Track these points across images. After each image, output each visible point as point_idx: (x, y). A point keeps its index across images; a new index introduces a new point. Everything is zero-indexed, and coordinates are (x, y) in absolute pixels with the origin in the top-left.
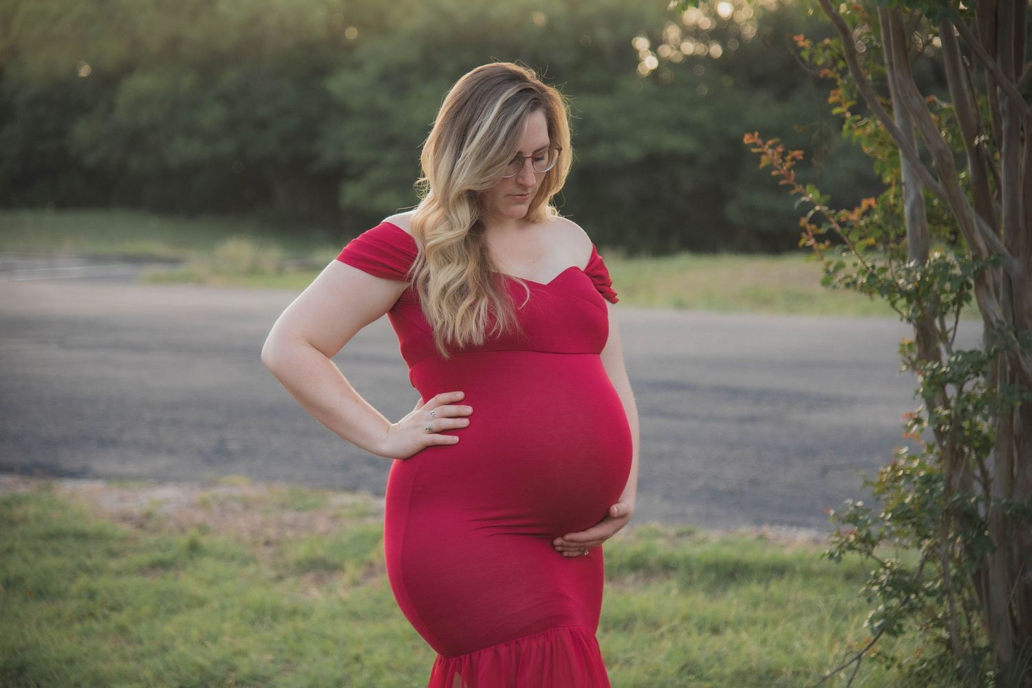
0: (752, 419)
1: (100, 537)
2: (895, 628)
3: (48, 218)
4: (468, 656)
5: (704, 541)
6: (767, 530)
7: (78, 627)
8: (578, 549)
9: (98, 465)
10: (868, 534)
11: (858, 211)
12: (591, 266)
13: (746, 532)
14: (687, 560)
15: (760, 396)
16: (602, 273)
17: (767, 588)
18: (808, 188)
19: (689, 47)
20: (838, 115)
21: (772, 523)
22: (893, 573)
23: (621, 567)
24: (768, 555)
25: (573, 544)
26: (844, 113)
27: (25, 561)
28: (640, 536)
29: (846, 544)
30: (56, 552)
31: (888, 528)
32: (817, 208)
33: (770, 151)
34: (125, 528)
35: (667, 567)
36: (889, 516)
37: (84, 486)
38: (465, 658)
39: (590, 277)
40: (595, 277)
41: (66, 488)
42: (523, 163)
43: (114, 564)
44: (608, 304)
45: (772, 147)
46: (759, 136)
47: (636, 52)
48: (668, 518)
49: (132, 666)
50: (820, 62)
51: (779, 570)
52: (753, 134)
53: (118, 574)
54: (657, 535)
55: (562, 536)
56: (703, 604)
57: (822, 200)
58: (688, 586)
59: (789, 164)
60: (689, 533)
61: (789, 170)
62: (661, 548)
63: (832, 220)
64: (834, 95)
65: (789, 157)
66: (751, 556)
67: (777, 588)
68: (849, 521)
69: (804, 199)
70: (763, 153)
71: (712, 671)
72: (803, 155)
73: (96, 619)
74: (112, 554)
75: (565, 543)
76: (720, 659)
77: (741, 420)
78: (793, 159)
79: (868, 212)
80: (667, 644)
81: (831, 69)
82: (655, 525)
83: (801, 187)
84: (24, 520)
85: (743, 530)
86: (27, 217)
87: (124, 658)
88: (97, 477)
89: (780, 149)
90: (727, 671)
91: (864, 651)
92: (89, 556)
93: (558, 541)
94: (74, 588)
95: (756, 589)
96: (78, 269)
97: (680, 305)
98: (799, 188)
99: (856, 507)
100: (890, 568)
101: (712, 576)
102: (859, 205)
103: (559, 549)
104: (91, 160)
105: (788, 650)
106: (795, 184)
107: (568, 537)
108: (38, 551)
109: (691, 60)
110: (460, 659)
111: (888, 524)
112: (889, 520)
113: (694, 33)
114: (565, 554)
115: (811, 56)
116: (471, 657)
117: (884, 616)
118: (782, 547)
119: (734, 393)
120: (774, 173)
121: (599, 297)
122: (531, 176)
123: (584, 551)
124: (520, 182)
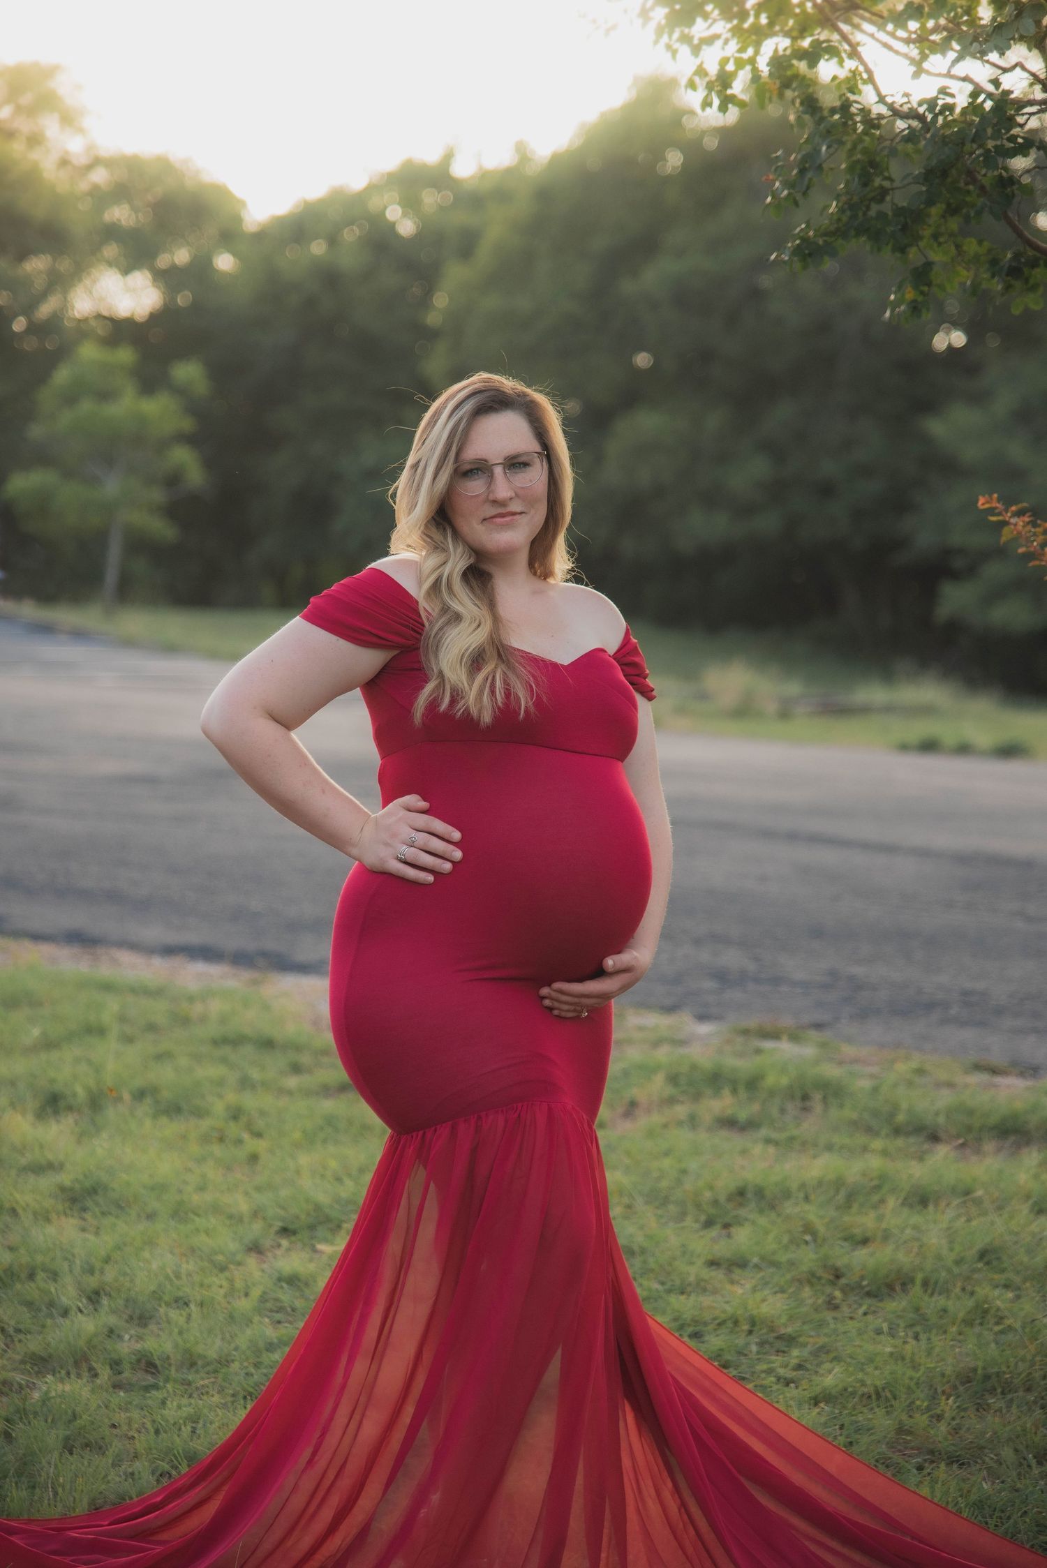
4: (421, 1133)
7: (197, 1150)
8: (572, 1008)
12: (623, 650)
16: (636, 659)
25: (564, 998)
33: (1015, 521)
38: (417, 1136)
39: (620, 665)
40: (625, 664)
42: (492, 476)
44: (639, 699)
45: (1017, 515)
46: (999, 499)
55: (550, 985)
59: (1040, 539)
65: (1040, 530)
70: (1005, 523)
73: (226, 1143)
75: (554, 994)
89: (1028, 519)
93: (545, 991)
103: (547, 1002)
107: (557, 985)
110: (412, 1137)
114: (556, 1012)
116: (424, 1133)
120: (1021, 550)
121: (628, 688)
122: (503, 487)
123: (581, 1012)
124: (491, 497)
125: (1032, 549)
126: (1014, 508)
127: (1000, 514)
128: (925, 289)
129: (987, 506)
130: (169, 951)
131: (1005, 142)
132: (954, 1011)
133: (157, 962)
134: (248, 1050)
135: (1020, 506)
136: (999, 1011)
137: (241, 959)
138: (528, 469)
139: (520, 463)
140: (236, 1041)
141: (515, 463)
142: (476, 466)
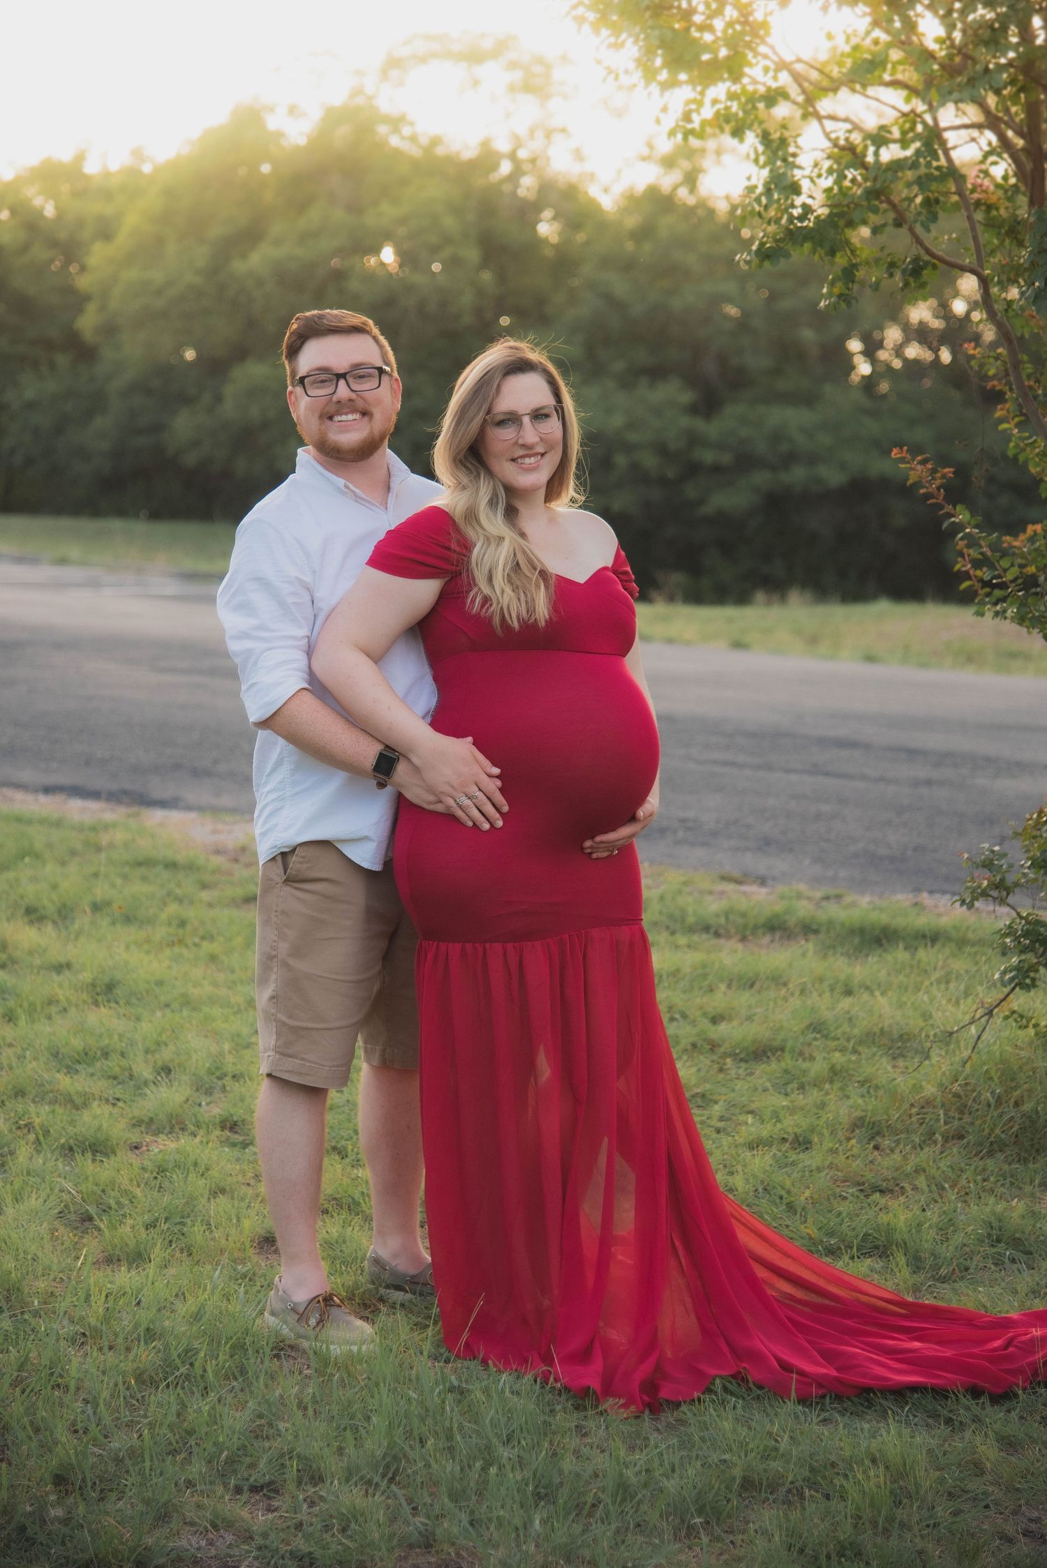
0: (929, 783)
1: (191, 867)
2: (1028, 981)
3: (140, 527)
5: (853, 904)
6: (925, 898)
7: (168, 952)
8: (606, 850)
9: (190, 796)
10: (1002, 880)
11: (1022, 537)
12: (616, 563)
13: (902, 899)
14: (830, 923)
15: (943, 758)
17: (913, 955)
18: (959, 507)
19: (913, 351)
20: (1005, 430)
21: (931, 892)
22: (1028, 923)
23: (756, 927)
24: (922, 921)
25: (602, 845)
26: (1011, 429)
27: (113, 885)
28: (782, 897)
29: (979, 891)
30: (144, 879)
31: (1025, 875)
32: (968, 530)
33: (919, 467)
34: (217, 861)
35: (809, 929)
36: (1029, 863)
37: (175, 816)
39: (617, 576)
40: (622, 574)
41: (156, 816)
42: (521, 424)
43: (205, 895)
45: (921, 463)
46: (907, 451)
47: (849, 356)
48: (817, 881)
49: (223, 992)
50: (991, 372)
51: (933, 938)
52: (901, 448)
53: (210, 905)
54: (799, 896)
55: (592, 838)
56: (841, 966)
57: (973, 522)
58: (827, 950)
59: (938, 482)
60: (838, 897)
61: (938, 488)
62: (804, 909)
63: (983, 543)
64: (1002, 409)
65: (938, 475)
66: (899, 922)
67: (925, 955)
68: (984, 866)
69: (953, 519)
70: (912, 469)
71: (839, 1031)
72: (954, 473)
73: (187, 946)
74: (204, 886)
75: (595, 845)
76: (850, 1019)
77: (916, 783)
78: (944, 476)
79: (1032, 539)
80: (795, 1002)
81: (1000, 380)
82: (802, 887)
83: (951, 507)
84: (111, 846)
85: (900, 897)
86: (116, 524)
87: (215, 984)
88: (189, 808)
89: (929, 466)
90: (856, 1031)
91: (996, 1006)
92: (179, 885)
93: (588, 844)
94: (164, 916)
95: (901, 955)
96: (172, 587)
97: (870, 659)
98: (948, 508)
99: (993, 852)
100: (1025, 918)
101: (857, 940)
102: (1024, 531)
104: (191, 459)
105: (926, 1016)
106: (944, 503)
107: (598, 839)
108: (125, 877)
109: (913, 367)
111: (1026, 871)
112: (1029, 868)
113: (921, 334)
114: (595, 856)
115: (982, 366)
117: (1018, 968)
118: (939, 915)
119: (913, 754)
120: (922, 491)
121: (626, 596)
122: (530, 433)
123: (612, 851)
124: (521, 441)
125: (930, 490)
126: (919, 458)
127: (908, 462)
128: (850, 285)
129: (898, 456)
130: (48, 790)
131: (933, 171)
132: (681, 834)
133: (42, 798)
134: (159, 869)
135: (924, 456)
136: (715, 834)
137: (114, 797)
138: (549, 419)
139: (542, 415)
140: (145, 863)
141: (539, 415)
142: (508, 417)
